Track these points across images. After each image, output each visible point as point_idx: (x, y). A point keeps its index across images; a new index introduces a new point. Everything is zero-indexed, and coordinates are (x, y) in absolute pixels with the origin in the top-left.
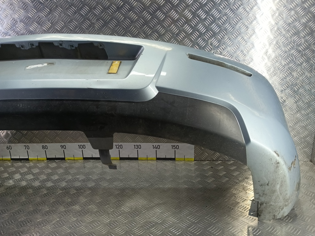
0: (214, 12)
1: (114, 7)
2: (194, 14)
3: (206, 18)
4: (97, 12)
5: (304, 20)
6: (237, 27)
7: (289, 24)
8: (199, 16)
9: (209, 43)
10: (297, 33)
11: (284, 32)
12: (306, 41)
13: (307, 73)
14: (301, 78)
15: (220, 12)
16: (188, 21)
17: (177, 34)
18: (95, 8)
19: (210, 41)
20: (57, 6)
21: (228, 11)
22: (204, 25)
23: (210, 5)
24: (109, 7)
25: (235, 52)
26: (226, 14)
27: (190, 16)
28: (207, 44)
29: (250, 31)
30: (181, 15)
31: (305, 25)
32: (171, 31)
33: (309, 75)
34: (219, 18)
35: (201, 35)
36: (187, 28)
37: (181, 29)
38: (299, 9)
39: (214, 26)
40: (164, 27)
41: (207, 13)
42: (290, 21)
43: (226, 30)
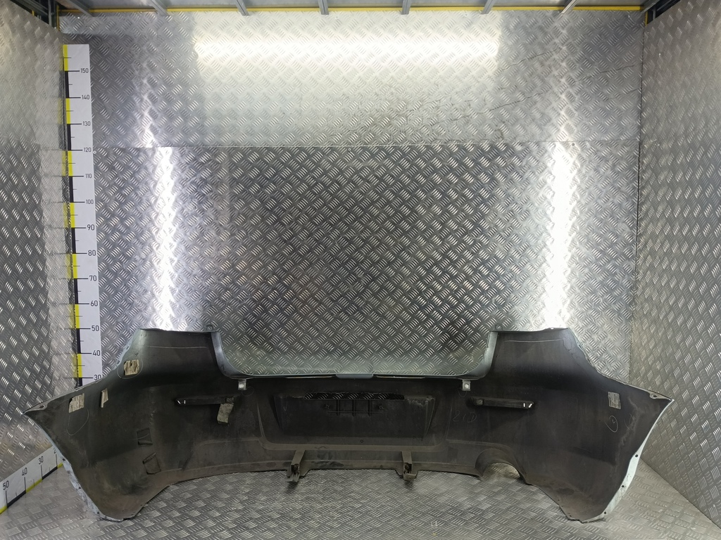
0: (497, 268)
1: (384, 262)
2: (476, 271)
3: (488, 275)
4: (365, 266)
5: (600, 278)
6: (525, 285)
7: (584, 282)
8: (480, 273)
9: (493, 301)
10: (594, 292)
11: (578, 291)
12: (605, 300)
13: (609, 337)
14: (603, 342)
15: (504, 269)
16: (468, 278)
17: (456, 291)
18: (362, 262)
19: (493, 299)
20: (319, 260)
21: (513, 268)
22: (487, 282)
23: (493, 261)
24: (378, 262)
25: (524, 312)
26: (511, 271)
27: (470, 272)
28: (491, 302)
29: (539, 288)
30: (461, 271)
31: (602, 284)
32: (449, 287)
33: (612, 339)
34: (504, 275)
35: (483, 292)
36: (466, 284)
37: (461, 285)
38: (593, 266)
39: (498, 283)
40: (440, 283)
41: (490, 269)
42: (585, 279)
43: (512, 287)
